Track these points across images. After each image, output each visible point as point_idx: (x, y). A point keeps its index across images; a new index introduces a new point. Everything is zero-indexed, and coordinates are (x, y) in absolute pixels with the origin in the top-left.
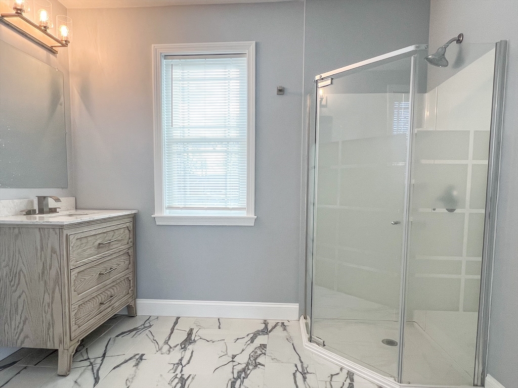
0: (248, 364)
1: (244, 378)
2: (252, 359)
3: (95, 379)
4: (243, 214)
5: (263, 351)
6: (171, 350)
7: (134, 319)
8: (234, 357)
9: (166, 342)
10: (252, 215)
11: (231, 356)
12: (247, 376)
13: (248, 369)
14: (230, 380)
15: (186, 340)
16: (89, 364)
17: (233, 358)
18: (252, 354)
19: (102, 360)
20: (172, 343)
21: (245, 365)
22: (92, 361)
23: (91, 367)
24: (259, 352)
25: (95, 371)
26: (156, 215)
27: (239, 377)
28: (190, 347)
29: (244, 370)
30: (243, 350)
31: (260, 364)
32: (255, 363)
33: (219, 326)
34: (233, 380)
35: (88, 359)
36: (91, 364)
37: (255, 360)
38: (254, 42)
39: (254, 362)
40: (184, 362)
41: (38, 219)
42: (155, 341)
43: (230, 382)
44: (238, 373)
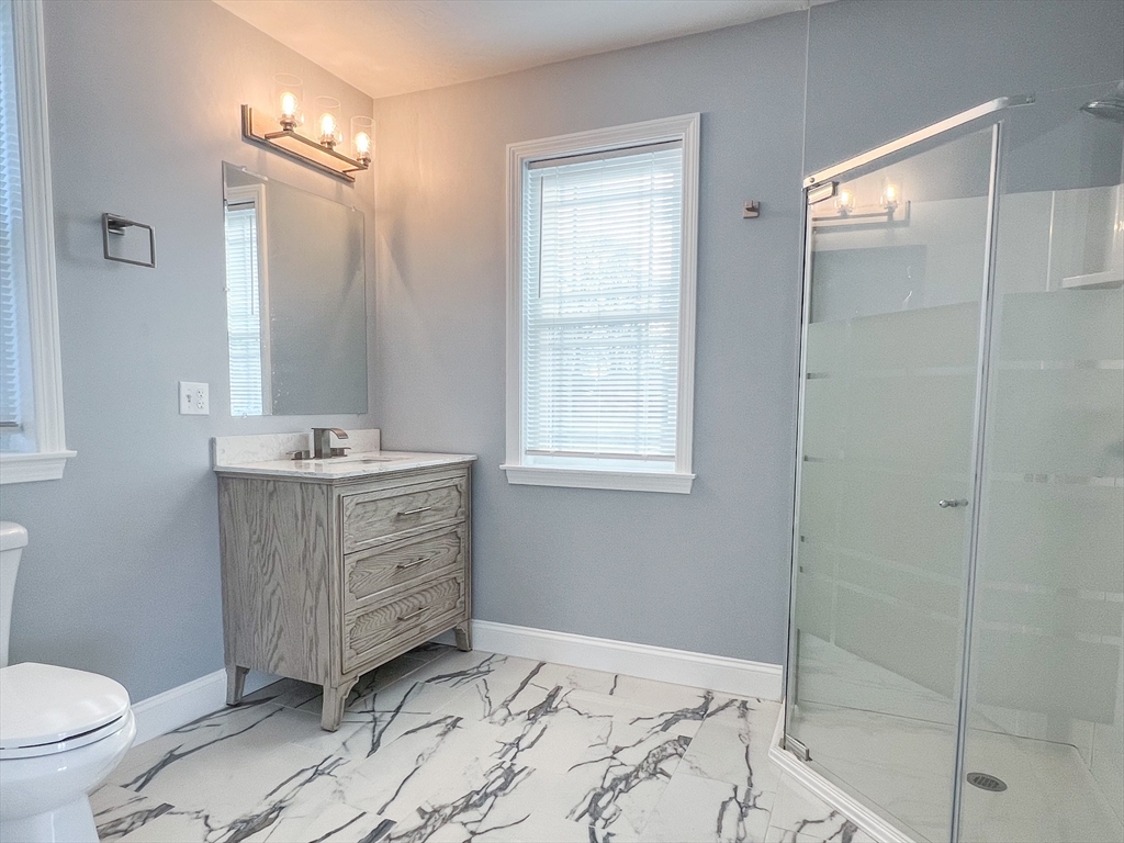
0: (639, 768)
1: (621, 791)
2: (650, 760)
3: (373, 744)
4: (669, 468)
5: (680, 750)
6: (510, 718)
7: (465, 655)
8: (618, 750)
9: (505, 705)
10: (688, 473)
11: (613, 748)
12: (628, 788)
13: (636, 777)
14: (594, 789)
15: (540, 706)
16: (371, 719)
17: (614, 753)
18: (655, 752)
19: (393, 717)
20: (514, 707)
21: (632, 769)
22: (377, 715)
23: (373, 724)
24: (670, 750)
25: (377, 733)
26: (507, 465)
27: (612, 788)
28: (544, 720)
29: (627, 778)
30: (640, 741)
31: (663, 772)
32: (655, 768)
33: (612, 690)
34: (599, 790)
35: (373, 711)
36: (375, 719)
37: (656, 763)
38: (698, 114)
39: (652, 766)
40: (523, 744)
41: (312, 468)
42: (487, 700)
43: (592, 793)
44: (614, 780)
